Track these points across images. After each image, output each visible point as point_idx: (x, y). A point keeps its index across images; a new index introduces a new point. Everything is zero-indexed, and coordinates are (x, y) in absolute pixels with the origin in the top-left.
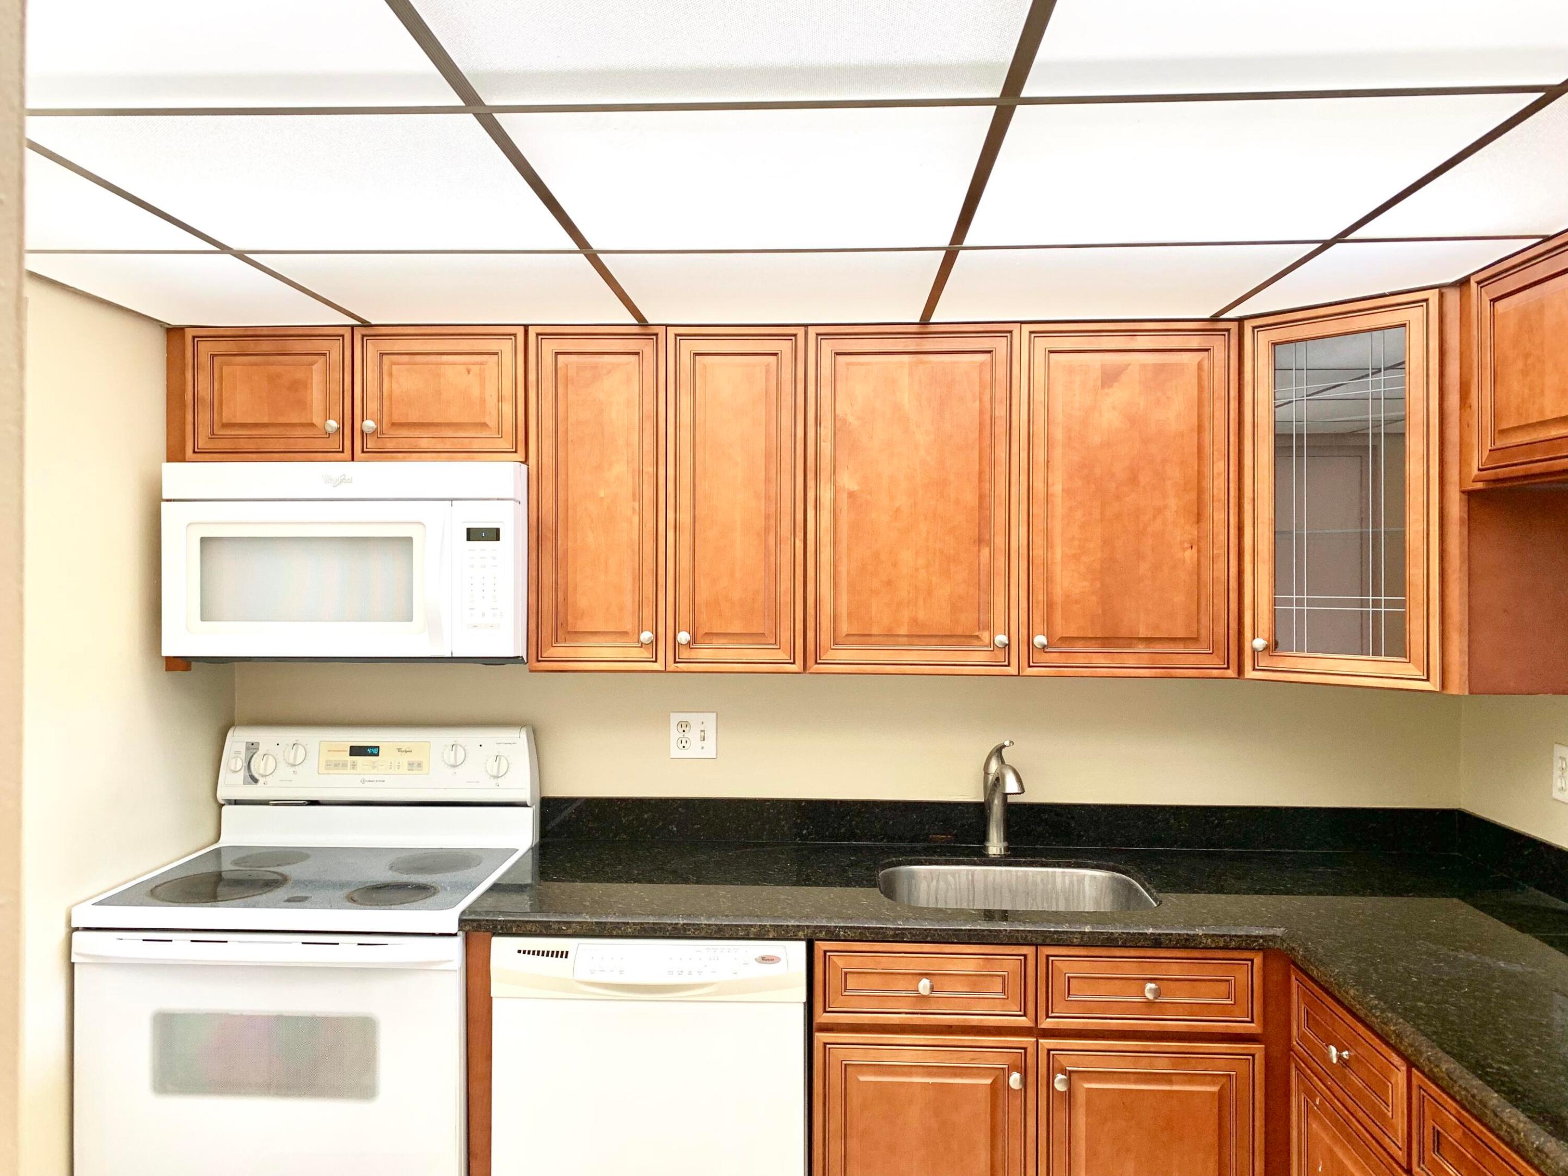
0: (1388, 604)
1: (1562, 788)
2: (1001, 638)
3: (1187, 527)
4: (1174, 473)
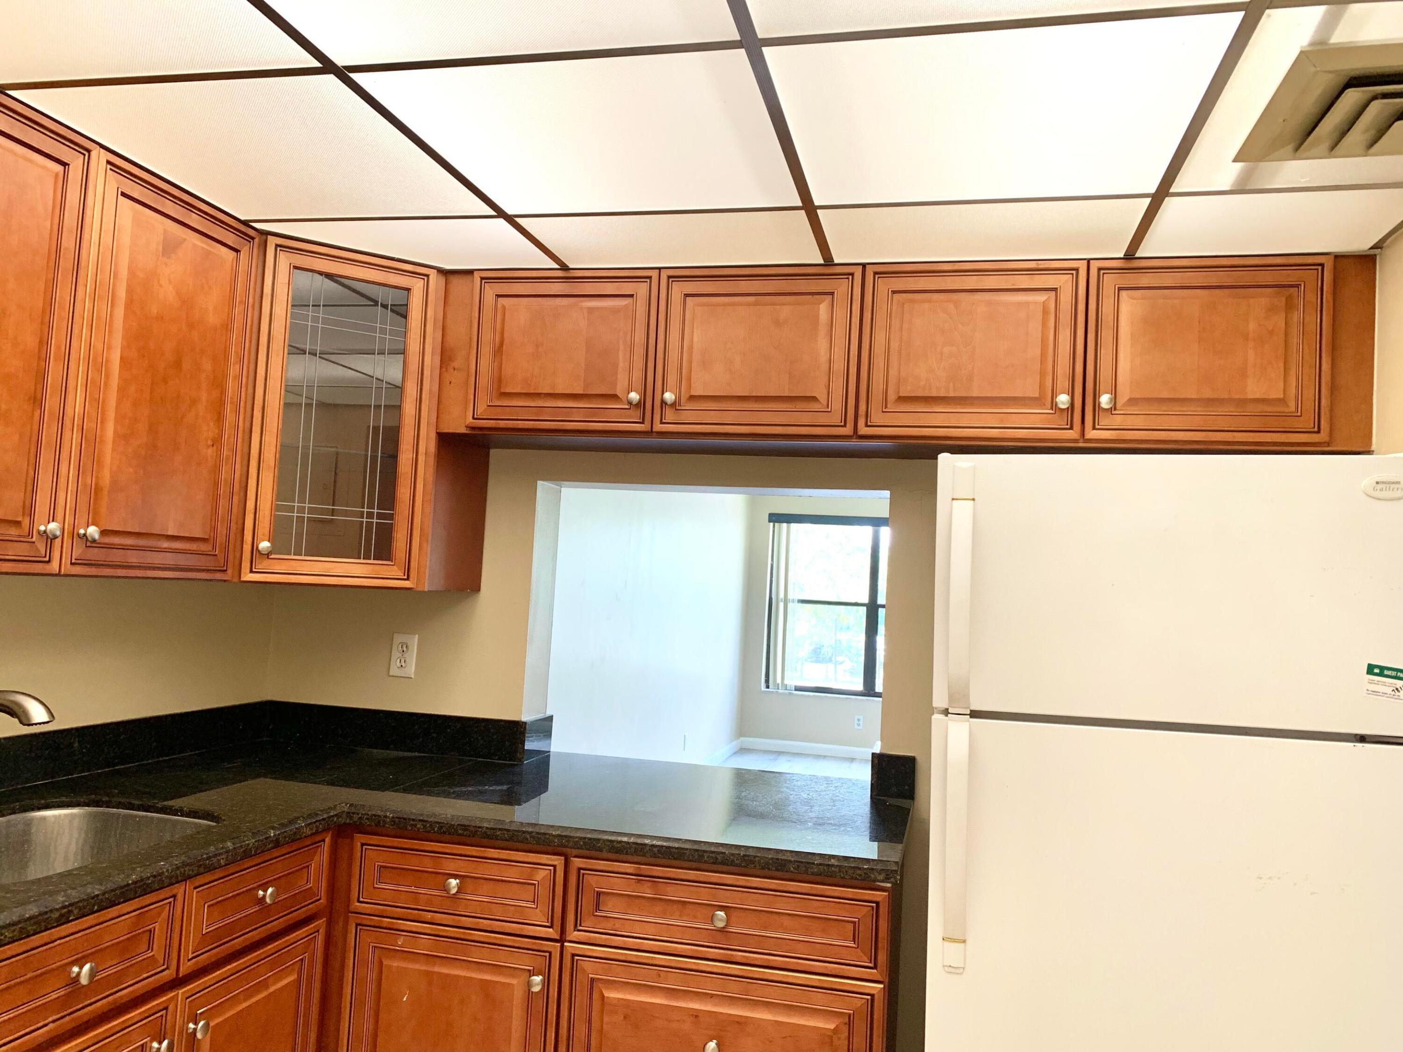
0: (380, 516)
1: (402, 666)
2: (53, 527)
3: (212, 424)
4: (207, 365)
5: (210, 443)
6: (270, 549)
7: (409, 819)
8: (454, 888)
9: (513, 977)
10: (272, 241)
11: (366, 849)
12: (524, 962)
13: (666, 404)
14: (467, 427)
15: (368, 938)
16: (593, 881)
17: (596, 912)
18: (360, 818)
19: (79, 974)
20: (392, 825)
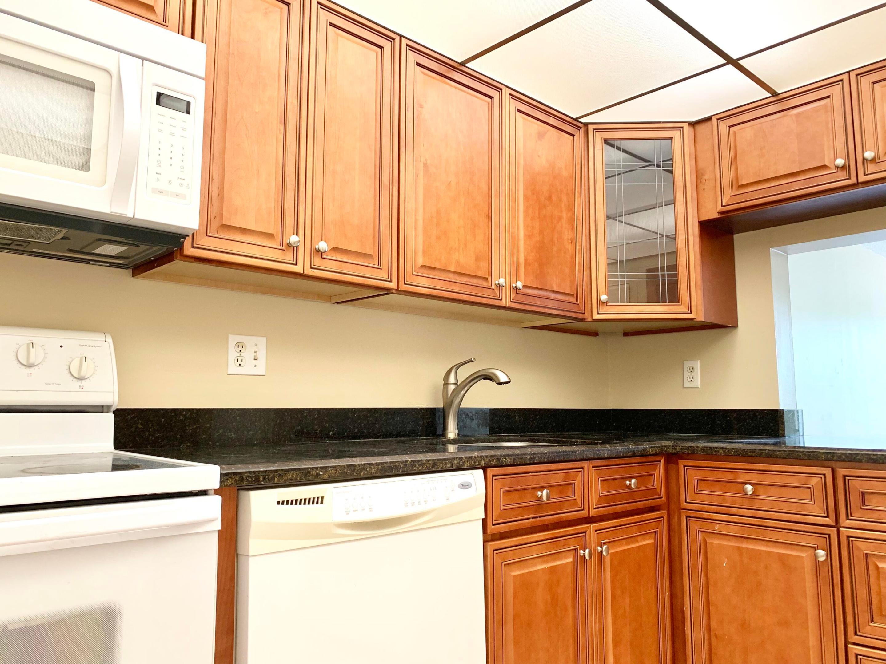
0: (669, 276)
1: (691, 381)
2: (502, 281)
3: (569, 231)
4: (564, 199)
5: (570, 241)
6: (607, 300)
7: (714, 448)
8: (751, 491)
9: (802, 551)
10: (591, 127)
11: (687, 469)
12: (810, 540)
13: (867, 160)
14: (718, 213)
15: (695, 526)
16: (856, 485)
17: (863, 506)
18: (682, 448)
19: (542, 495)
20: (702, 452)
